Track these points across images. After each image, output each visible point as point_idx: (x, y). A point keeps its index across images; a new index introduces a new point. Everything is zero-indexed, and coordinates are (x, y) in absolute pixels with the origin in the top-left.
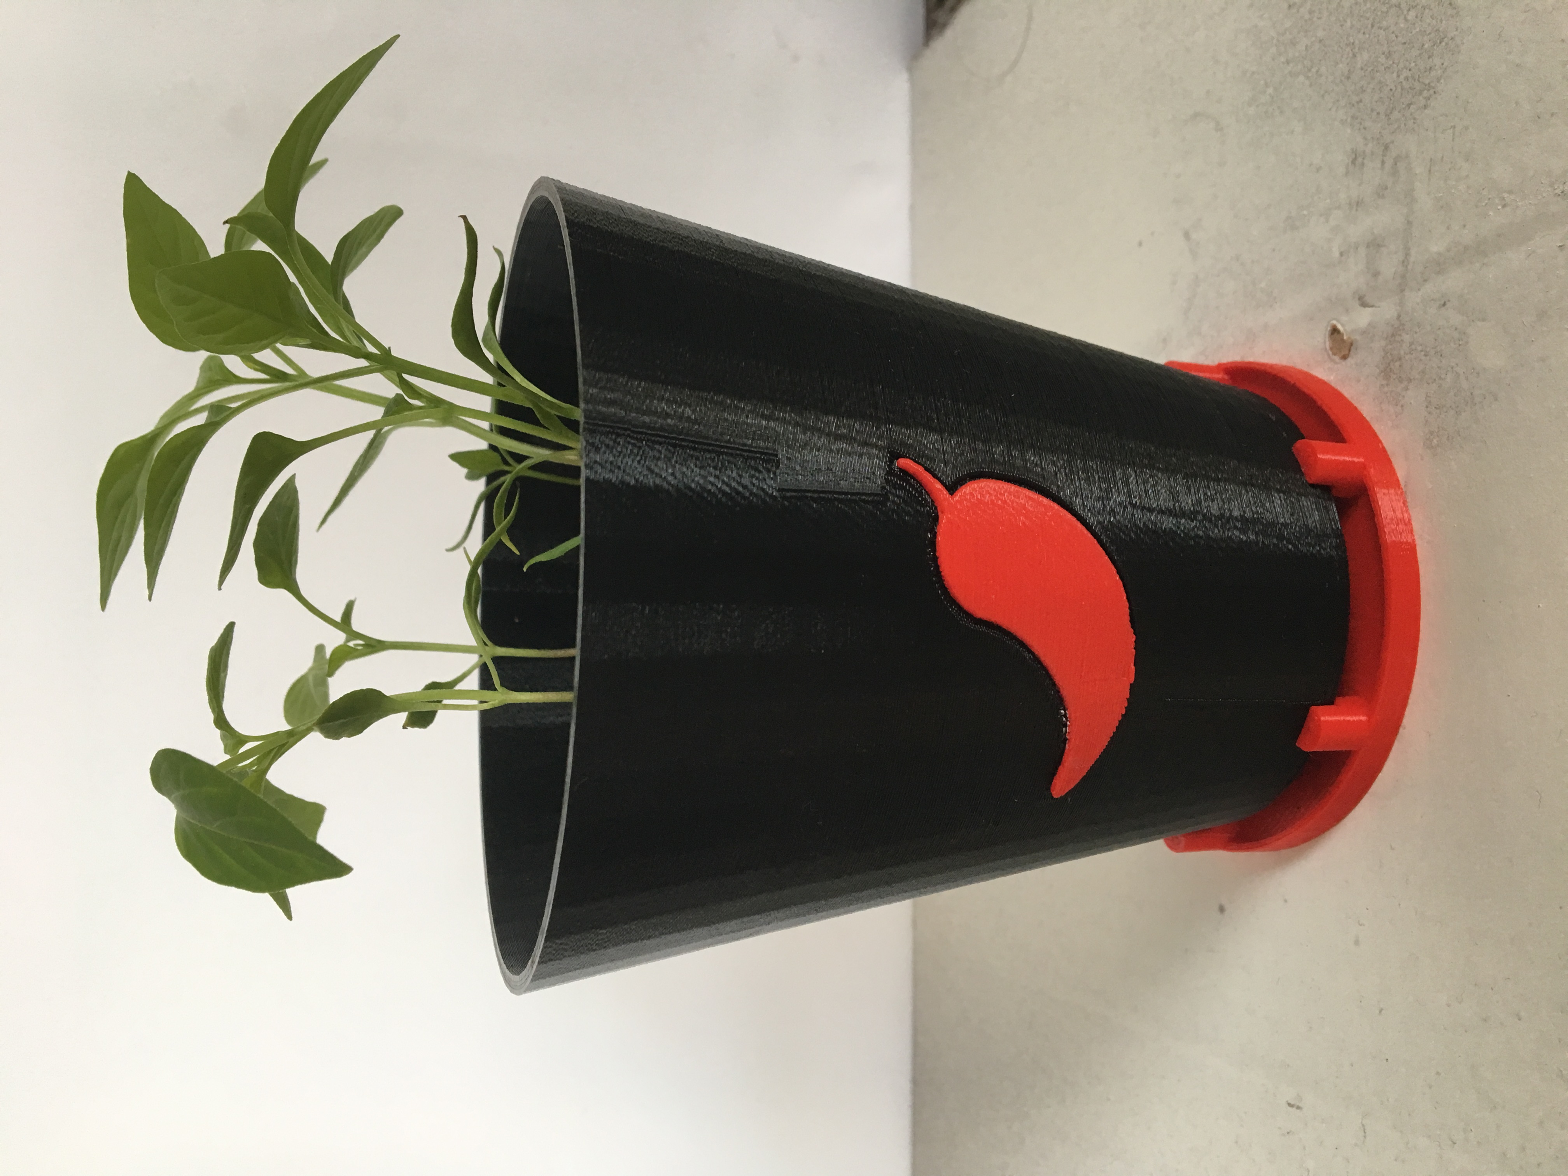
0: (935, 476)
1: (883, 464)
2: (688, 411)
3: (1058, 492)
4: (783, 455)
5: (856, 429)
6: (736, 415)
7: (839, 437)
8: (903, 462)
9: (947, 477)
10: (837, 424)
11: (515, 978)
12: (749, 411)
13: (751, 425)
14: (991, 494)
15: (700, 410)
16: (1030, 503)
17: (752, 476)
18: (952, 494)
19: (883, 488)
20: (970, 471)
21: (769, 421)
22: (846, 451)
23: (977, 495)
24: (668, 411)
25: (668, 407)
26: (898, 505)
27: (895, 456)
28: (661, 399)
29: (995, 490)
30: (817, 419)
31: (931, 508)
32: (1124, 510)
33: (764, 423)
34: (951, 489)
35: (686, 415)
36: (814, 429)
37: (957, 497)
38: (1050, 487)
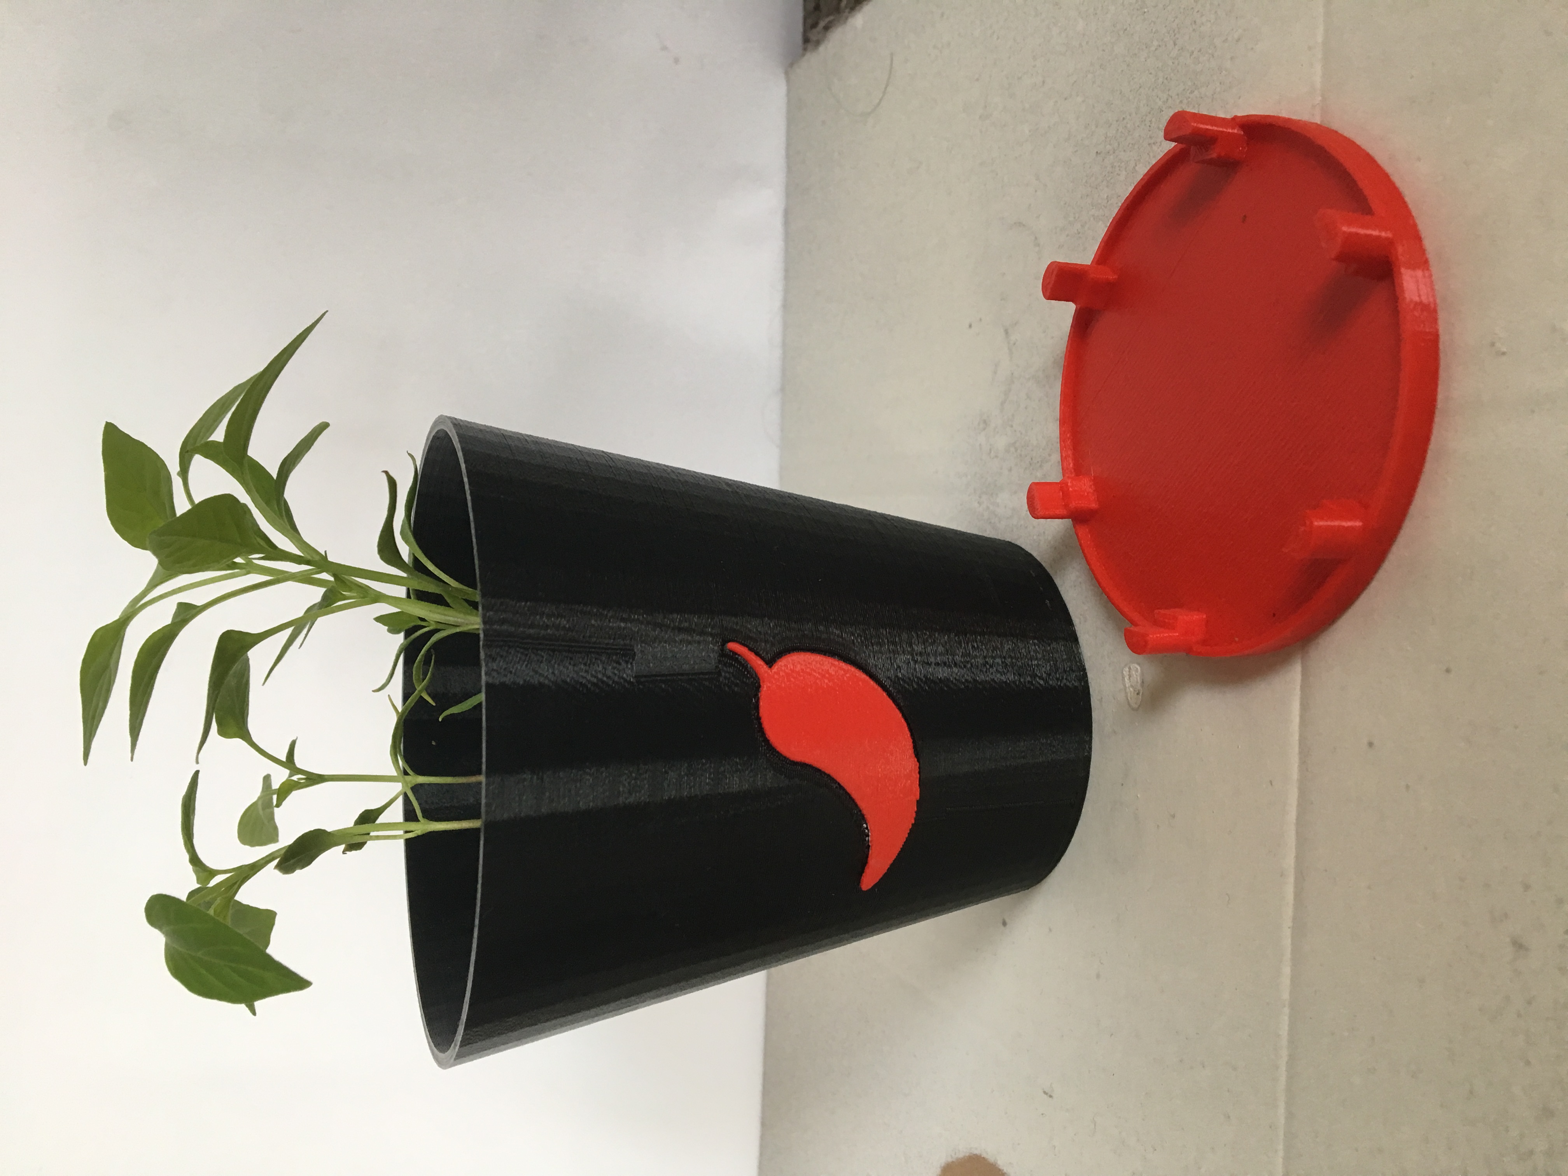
0: (757, 654)
1: (716, 648)
2: (564, 622)
3: (855, 657)
4: (638, 650)
5: (695, 623)
6: (601, 620)
7: (680, 630)
8: (732, 646)
9: (767, 654)
10: (680, 619)
11: (441, 1055)
12: (611, 617)
13: (612, 628)
14: (802, 665)
15: (573, 620)
16: (833, 668)
17: (614, 668)
18: (770, 667)
19: (717, 667)
20: (785, 647)
21: (626, 623)
22: (687, 640)
23: (790, 667)
24: (548, 623)
25: (548, 620)
26: (729, 679)
27: (725, 642)
28: (542, 614)
29: (804, 661)
30: (665, 618)
31: (754, 679)
32: (908, 665)
33: (622, 625)
34: (770, 663)
35: (562, 626)
36: (661, 626)
37: (775, 668)
38: (849, 654)
